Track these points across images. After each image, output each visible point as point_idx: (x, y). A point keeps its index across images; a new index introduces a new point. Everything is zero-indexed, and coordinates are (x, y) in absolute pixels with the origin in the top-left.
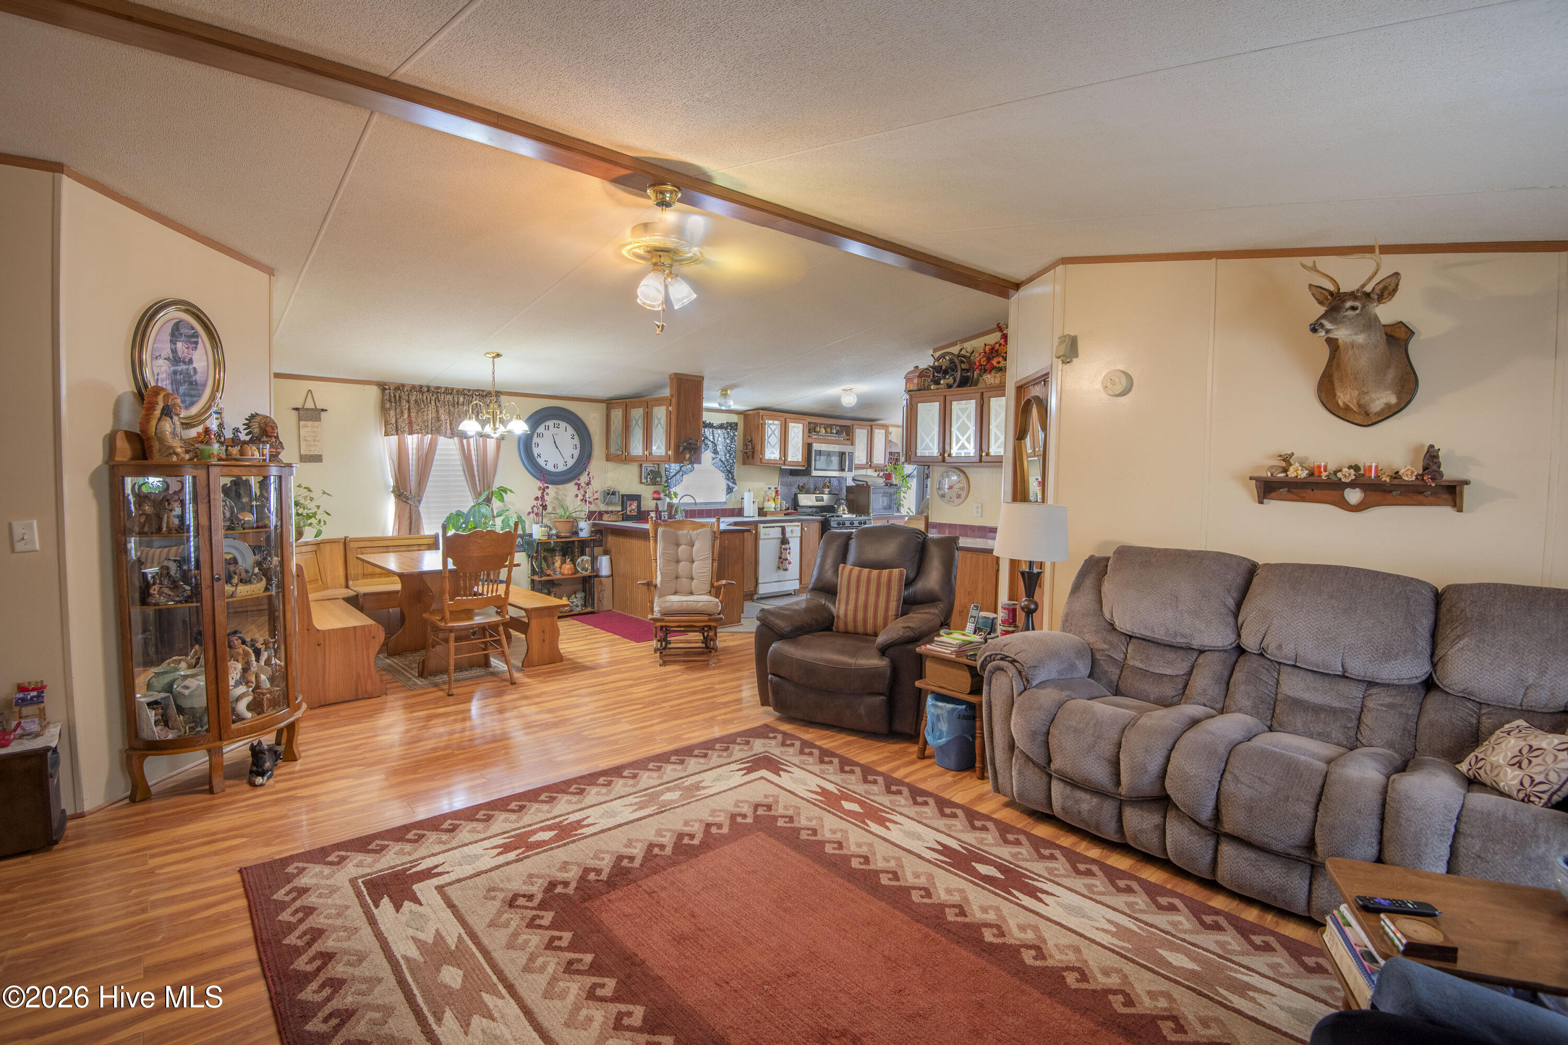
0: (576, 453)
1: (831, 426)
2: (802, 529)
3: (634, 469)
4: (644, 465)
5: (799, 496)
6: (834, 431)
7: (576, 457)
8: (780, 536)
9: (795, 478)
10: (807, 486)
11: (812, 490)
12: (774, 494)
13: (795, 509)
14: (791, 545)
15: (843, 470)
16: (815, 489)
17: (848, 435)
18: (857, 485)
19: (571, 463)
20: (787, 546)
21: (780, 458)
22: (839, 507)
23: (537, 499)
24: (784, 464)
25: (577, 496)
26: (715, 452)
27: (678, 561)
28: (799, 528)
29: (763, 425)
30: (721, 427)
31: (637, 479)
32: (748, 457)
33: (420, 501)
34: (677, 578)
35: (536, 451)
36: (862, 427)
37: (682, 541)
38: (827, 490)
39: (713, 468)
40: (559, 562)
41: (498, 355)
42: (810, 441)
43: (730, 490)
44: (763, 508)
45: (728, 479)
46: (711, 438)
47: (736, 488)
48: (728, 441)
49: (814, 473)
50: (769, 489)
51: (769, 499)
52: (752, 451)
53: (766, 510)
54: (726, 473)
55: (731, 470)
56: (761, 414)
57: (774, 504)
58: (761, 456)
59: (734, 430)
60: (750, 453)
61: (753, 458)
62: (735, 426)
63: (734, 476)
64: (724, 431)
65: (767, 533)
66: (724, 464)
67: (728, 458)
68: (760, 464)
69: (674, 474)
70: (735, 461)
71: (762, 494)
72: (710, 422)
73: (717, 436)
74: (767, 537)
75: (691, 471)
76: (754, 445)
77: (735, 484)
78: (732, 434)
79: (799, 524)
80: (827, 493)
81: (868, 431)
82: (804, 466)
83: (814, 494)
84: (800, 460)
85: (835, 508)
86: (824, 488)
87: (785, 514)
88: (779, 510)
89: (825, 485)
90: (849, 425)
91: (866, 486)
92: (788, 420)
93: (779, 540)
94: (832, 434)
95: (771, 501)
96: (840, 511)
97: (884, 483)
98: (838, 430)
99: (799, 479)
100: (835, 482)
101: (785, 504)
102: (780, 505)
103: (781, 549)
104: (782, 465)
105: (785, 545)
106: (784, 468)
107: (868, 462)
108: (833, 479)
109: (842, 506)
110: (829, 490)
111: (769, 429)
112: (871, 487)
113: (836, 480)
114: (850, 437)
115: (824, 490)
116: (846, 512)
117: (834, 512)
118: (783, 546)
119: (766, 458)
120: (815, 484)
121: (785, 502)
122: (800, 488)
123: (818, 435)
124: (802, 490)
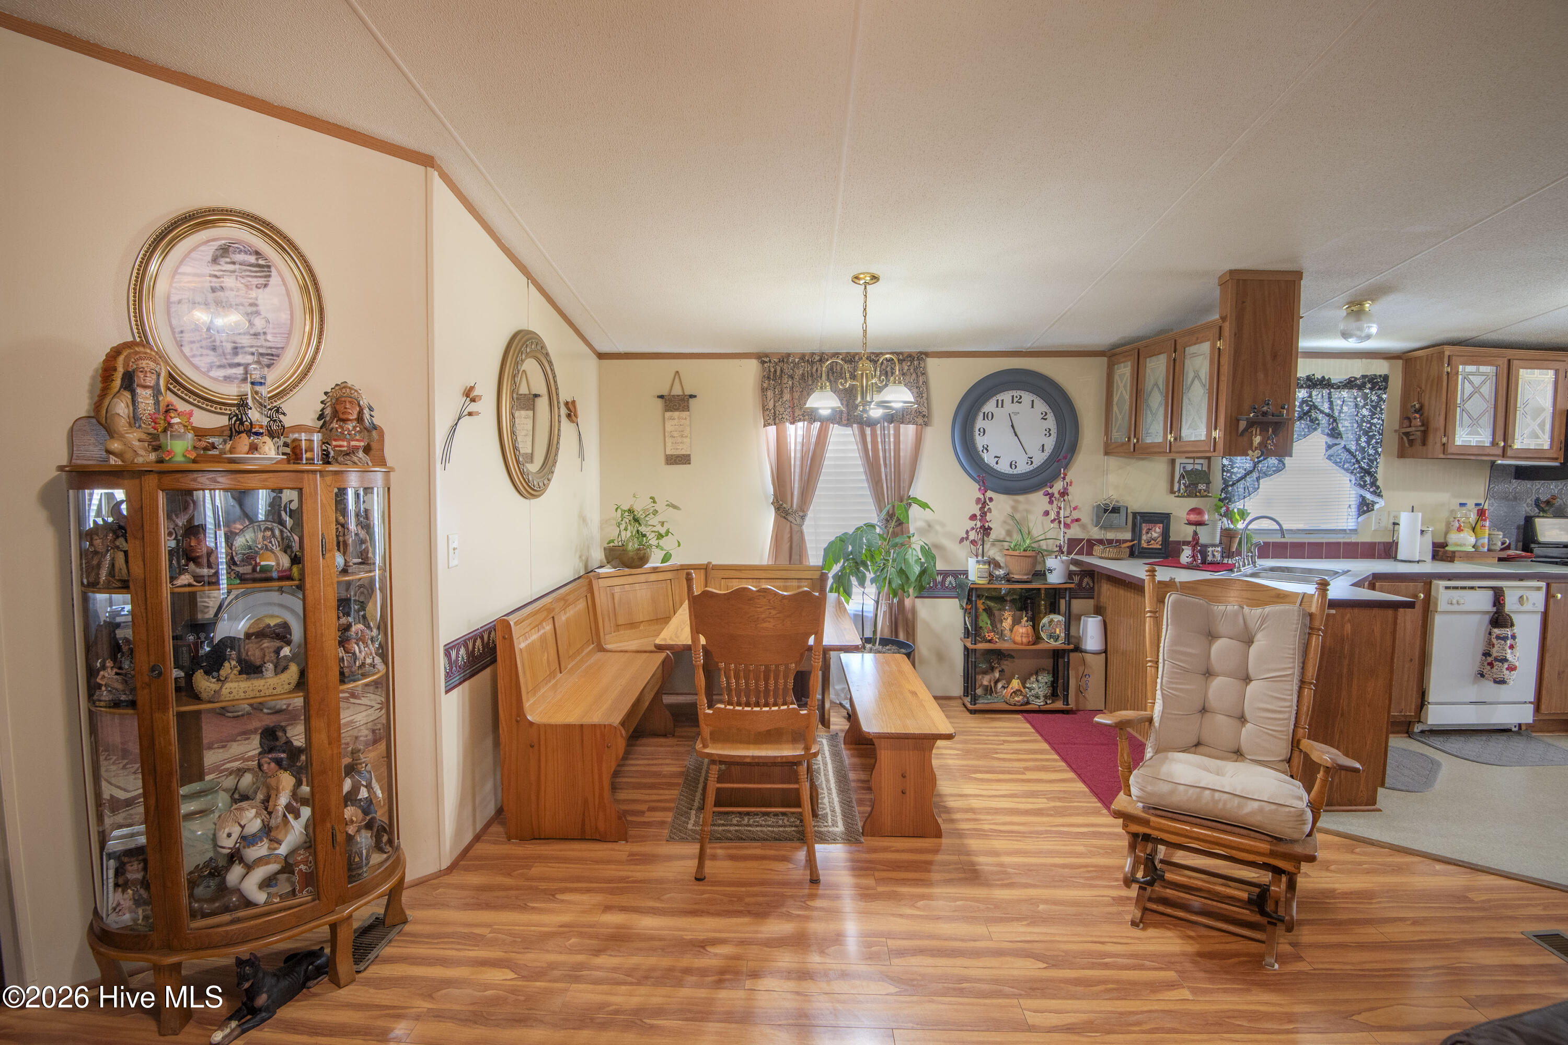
0: (1050, 443)
2: (1549, 595)
3: (1158, 468)
4: (1178, 462)
5: (1538, 521)
7: (1049, 449)
8: (1490, 609)
9: (1529, 484)
12: (1473, 517)
14: (1516, 628)
19: (1040, 458)
20: (1507, 632)
21: (1494, 443)
23: (973, 517)
24: (1503, 455)
25: (1047, 513)
26: (1335, 433)
27: (1209, 674)
28: (1541, 595)
29: (1451, 377)
30: (1350, 384)
31: (1163, 485)
32: (1411, 442)
33: (803, 518)
34: (1204, 710)
35: (980, 441)
37: (1223, 627)
39: (1328, 464)
40: (1010, 621)
41: (875, 278)
43: (1365, 507)
44: (1444, 545)
45: (1363, 487)
46: (1325, 407)
47: (1380, 504)
48: (1365, 412)
50: (1462, 505)
51: (1460, 526)
52: (1422, 428)
53: (1454, 552)
54: (1359, 473)
55: (1371, 467)
56: (1447, 353)
57: (1472, 540)
58: (1444, 440)
59: (1379, 389)
60: (1419, 433)
61: (1424, 443)
62: (1381, 382)
63: (1376, 480)
64: (1355, 392)
65: (1454, 601)
66: (1355, 457)
67: (1363, 444)
68: (1442, 456)
69: (1239, 476)
70: (1380, 450)
71: (1444, 514)
72: (1323, 377)
73: (1339, 402)
74: (1455, 608)
75: (1278, 470)
76: (1428, 419)
77: (1380, 495)
78: (1374, 398)
79: (1542, 585)
82: (1556, 460)
84: (1546, 447)
87: (1500, 559)
88: (1485, 549)
92: (1515, 363)
93: (1486, 618)
95: (1465, 532)
99: (1539, 486)
101: (1502, 538)
102: (1489, 541)
103: (1490, 639)
104: (1496, 456)
105: (1503, 629)
106: (1500, 463)
111: (1467, 385)
118: (1497, 632)
119: (1457, 443)
121: (1502, 535)
122: (1542, 506)
124: (1546, 508)
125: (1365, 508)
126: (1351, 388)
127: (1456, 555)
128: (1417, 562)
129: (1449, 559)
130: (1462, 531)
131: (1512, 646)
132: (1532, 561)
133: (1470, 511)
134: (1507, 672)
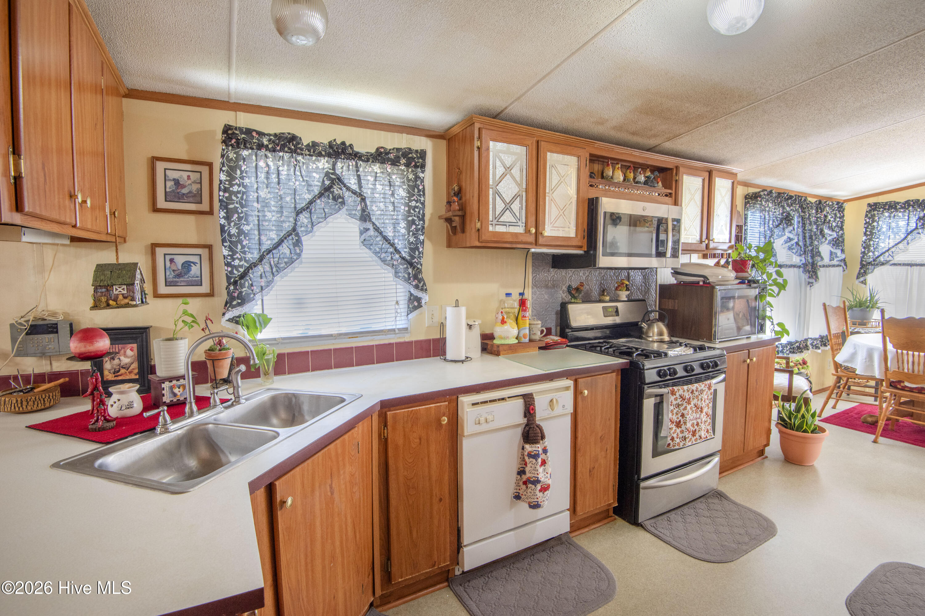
1: (636, 167)
2: (577, 393)
5: (571, 307)
6: (642, 178)
8: (522, 421)
9: (563, 272)
10: (586, 288)
11: (595, 294)
12: (516, 307)
14: (547, 442)
15: (660, 254)
16: (603, 292)
17: (665, 186)
18: (679, 284)
20: (539, 448)
21: (527, 231)
22: (650, 326)
24: (536, 243)
26: (365, 217)
28: (570, 395)
29: (483, 151)
30: (380, 156)
32: (454, 229)
36: (694, 171)
38: (624, 295)
39: (366, 253)
42: (592, 193)
43: (413, 303)
44: (491, 337)
45: (407, 281)
46: (352, 183)
47: (425, 298)
48: (402, 193)
49: (604, 261)
50: (508, 295)
51: (503, 318)
52: (460, 213)
53: (498, 346)
54: (401, 264)
55: (413, 257)
56: (477, 125)
57: (515, 332)
58: (478, 225)
59: (416, 166)
60: (457, 219)
61: (463, 231)
62: (418, 158)
63: (420, 271)
64: (389, 168)
65: (482, 420)
66: (392, 245)
67: (403, 231)
68: (478, 244)
69: (242, 270)
70: (422, 238)
71: (494, 305)
72: (343, 143)
73: (371, 179)
74: (484, 427)
75: (291, 262)
76: (465, 201)
77: (424, 289)
78: (411, 176)
79: (569, 383)
80: (626, 299)
81: (704, 180)
82: (580, 247)
83: (600, 301)
84: (572, 234)
85: (641, 328)
86: (620, 290)
87: (540, 348)
88: (527, 340)
89: (623, 284)
90: (671, 167)
91: (701, 286)
92: (543, 144)
93: (519, 431)
94: (636, 180)
95: (508, 324)
96: (653, 334)
97: (737, 278)
98: (648, 174)
99: (571, 274)
100: (638, 277)
101: (540, 326)
102: (530, 330)
103: (523, 455)
104: (531, 243)
105: (533, 443)
106: (533, 250)
107: (703, 240)
108: (632, 273)
109: (657, 325)
110: (628, 293)
111: (498, 163)
112: (713, 288)
113: (640, 274)
114: (671, 189)
115: (620, 293)
116: (666, 338)
117: (640, 337)
118: (528, 448)
119: (491, 229)
120: (601, 283)
121: (540, 322)
122: (573, 292)
123: (609, 180)
124: (577, 295)
125: (416, 304)
126: (383, 162)
127: (501, 348)
128: (462, 361)
129: (498, 354)
130: (506, 322)
131: (544, 463)
132: (567, 346)
133: (515, 301)
134: (540, 494)
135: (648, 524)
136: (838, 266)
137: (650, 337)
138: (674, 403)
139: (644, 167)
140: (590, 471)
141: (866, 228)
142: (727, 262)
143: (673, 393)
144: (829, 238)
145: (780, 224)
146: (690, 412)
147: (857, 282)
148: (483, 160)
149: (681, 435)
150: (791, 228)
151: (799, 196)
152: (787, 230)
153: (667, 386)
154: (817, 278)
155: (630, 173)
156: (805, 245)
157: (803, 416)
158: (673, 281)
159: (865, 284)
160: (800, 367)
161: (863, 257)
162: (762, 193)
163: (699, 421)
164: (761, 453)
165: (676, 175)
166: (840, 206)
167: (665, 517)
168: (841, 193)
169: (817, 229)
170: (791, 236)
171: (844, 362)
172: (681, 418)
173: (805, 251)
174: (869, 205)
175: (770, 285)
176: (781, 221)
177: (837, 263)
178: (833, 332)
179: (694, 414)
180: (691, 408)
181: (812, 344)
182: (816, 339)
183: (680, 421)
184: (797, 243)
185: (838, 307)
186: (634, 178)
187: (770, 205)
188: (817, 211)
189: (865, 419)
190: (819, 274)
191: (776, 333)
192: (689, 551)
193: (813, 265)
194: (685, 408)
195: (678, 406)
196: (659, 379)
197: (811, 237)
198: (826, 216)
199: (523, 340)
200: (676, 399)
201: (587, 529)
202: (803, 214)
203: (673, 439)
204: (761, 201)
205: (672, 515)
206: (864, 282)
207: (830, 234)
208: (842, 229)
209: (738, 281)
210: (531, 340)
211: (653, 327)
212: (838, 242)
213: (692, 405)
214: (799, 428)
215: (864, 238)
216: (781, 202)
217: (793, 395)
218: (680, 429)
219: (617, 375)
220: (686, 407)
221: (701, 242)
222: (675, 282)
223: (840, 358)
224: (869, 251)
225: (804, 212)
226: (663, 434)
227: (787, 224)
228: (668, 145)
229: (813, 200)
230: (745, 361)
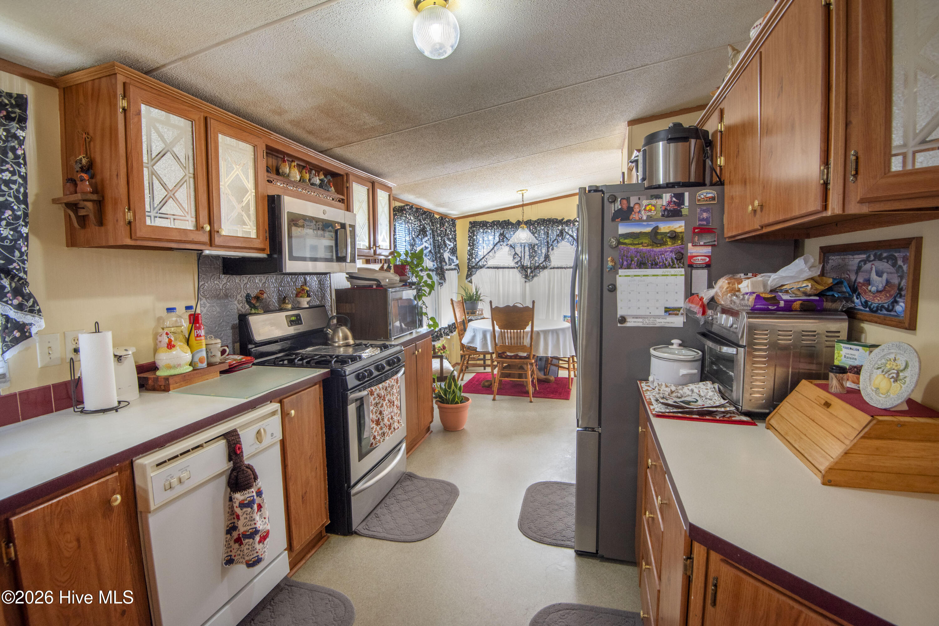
1: (311, 168)
2: (284, 415)
5: (252, 320)
6: (317, 181)
8: (226, 466)
9: (237, 279)
11: (274, 300)
12: (185, 324)
13: (244, 351)
14: (261, 483)
15: (339, 259)
16: (283, 300)
17: (338, 191)
18: (352, 289)
20: (252, 492)
21: (198, 227)
22: (335, 331)
24: (211, 243)
29: (131, 119)
36: (361, 181)
38: (304, 302)
42: (272, 190)
43: (14, 332)
44: (153, 367)
47: (40, 324)
49: (290, 266)
50: (170, 310)
51: (170, 341)
52: (94, 197)
53: (167, 379)
56: (121, 79)
57: (188, 356)
58: (129, 216)
59: (8, 118)
60: (89, 205)
61: (101, 222)
62: (12, 106)
63: (24, 283)
65: (175, 481)
68: (128, 242)
70: (23, 230)
71: (149, 325)
74: (179, 490)
76: (102, 181)
77: (34, 311)
79: (275, 406)
80: (307, 306)
81: (368, 190)
82: (262, 250)
83: (281, 310)
84: (253, 235)
85: (327, 334)
86: (301, 297)
87: (222, 372)
88: (205, 365)
89: (303, 290)
90: (342, 173)
91: (374, 289)
92: (212, 123)
93: (223, 480)
94: (312, 182)
95: (177, 348)
96: (339, 339)
97: (401, 281)
98: (322, 177)
99: (246, 281)
100: (313, 282)
101: (220, 345)
102: (207, 352)
103: (232, 508)
104: (203, 243)
105: (245, 490)
106: (207, 252)
107: (372, 246)
108: (308, 278)
109: (342, 330)
110: (309, 299)
111: (154, 136)
112: (386, 291)
113: (316, 279)
114: (343, 195)
115: (301, 299)
116: (351, 341)
117: (326, 344)
118: (239, 497)
119: (148, 222)
120: (279, 290)
121: (219, 341)
122: (254, 302)
123: (286, 177)
124: (257, 304)
125: (18, 334)
127: (171, 381)
128: (116, 409)
129: (166, 389)
130: (174, 346)
131: (260, 507)
132: (254, 364)
133: (180, 317)
134: (258, 547)
135: (361, 529)
136: (455, 269)
137: (336, 342)
138: (373, 402)
139: (318, 169)
140: (303, 498)
141: (470, 240)
142: (389, 267)
143: (372, 393)
144: (449, 247)
145: (419, 235)
146: (386, 407)
147: (466, 281)
148: (132, 126)
149: (380, 432)
150: (426, 238)
151: (430, 212)
152: (424, 240)
153: (365, 388)
154: (445, 279)
155: (306, 173)
156: (436, 253)
157: (454, 391)
158: (347, 285)
159: (471, 283)
160: (442, 352)
161: (469, 263)
162: (406, 207)
163: (393, 414)
164: (428, 429)
165: (347, 182)
166: (453, 222)
167: (373, 514)
168: (453, 213)
169: (441, 240)
170: (427, 245)
171: (468, 343)
172: (379, 416)
173: (436, 258)
174: (470, 222)
175: (423, 286)
176: (420, 232)
177: (454, 267)
178: (458, 321)
179: (389, 409)
180: (386, 404)
181: (444, 332)
182: (445, 328)
183: (379, 419)
184: (430, 251)
185: (459, 301)
186: (310, 180)
187: (412, 218)
188: (441, 226)
189: (484, 384)
190: (446, 276)
191: (429, 326)
192: (403, 538)
193: (442, 268)
194: (382, 406)
195: (377, 404)
196: (358, 383)
197: (439, 246)
198: (446, 230)
199: (200, 366)
200: (374, 399)
201: (303, 561)
202: (432, 227)
203: (374, 438)
204: (406, 214)
205: (379, 511)
206: (471, 282)
207: (450, 245)
208: (455, 241)
209: (401, 284)
210: (210, 365)
211: (338, 332)
212: (454, 251)
213: (387, 401)
214: (453, 402)
215: (469, 248)
216: (418, 216)
217: (444, 375)
218: (379, 426)
219: (320, 386)
220: (383, 404)
221: (370, 248)
222: (349, 286)
223: (465, 341)
224: (472, 258)
225: (433, 226)
226: (366, 435)
227: (424, 236)
228: (339, 151)
229: (437, 217)
230: (414, 353)
